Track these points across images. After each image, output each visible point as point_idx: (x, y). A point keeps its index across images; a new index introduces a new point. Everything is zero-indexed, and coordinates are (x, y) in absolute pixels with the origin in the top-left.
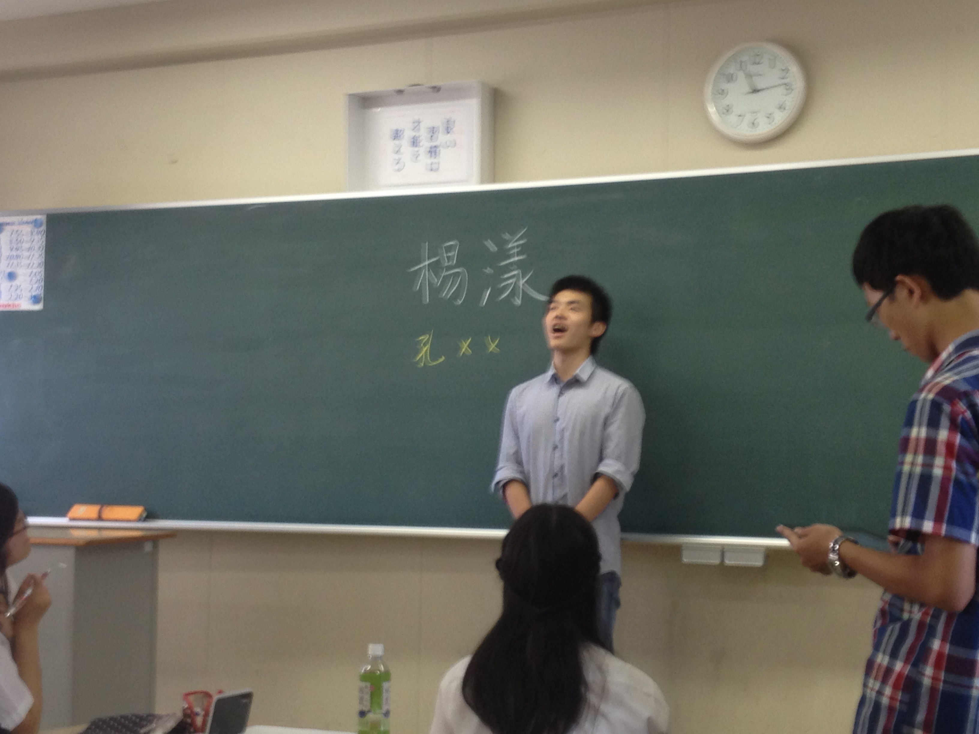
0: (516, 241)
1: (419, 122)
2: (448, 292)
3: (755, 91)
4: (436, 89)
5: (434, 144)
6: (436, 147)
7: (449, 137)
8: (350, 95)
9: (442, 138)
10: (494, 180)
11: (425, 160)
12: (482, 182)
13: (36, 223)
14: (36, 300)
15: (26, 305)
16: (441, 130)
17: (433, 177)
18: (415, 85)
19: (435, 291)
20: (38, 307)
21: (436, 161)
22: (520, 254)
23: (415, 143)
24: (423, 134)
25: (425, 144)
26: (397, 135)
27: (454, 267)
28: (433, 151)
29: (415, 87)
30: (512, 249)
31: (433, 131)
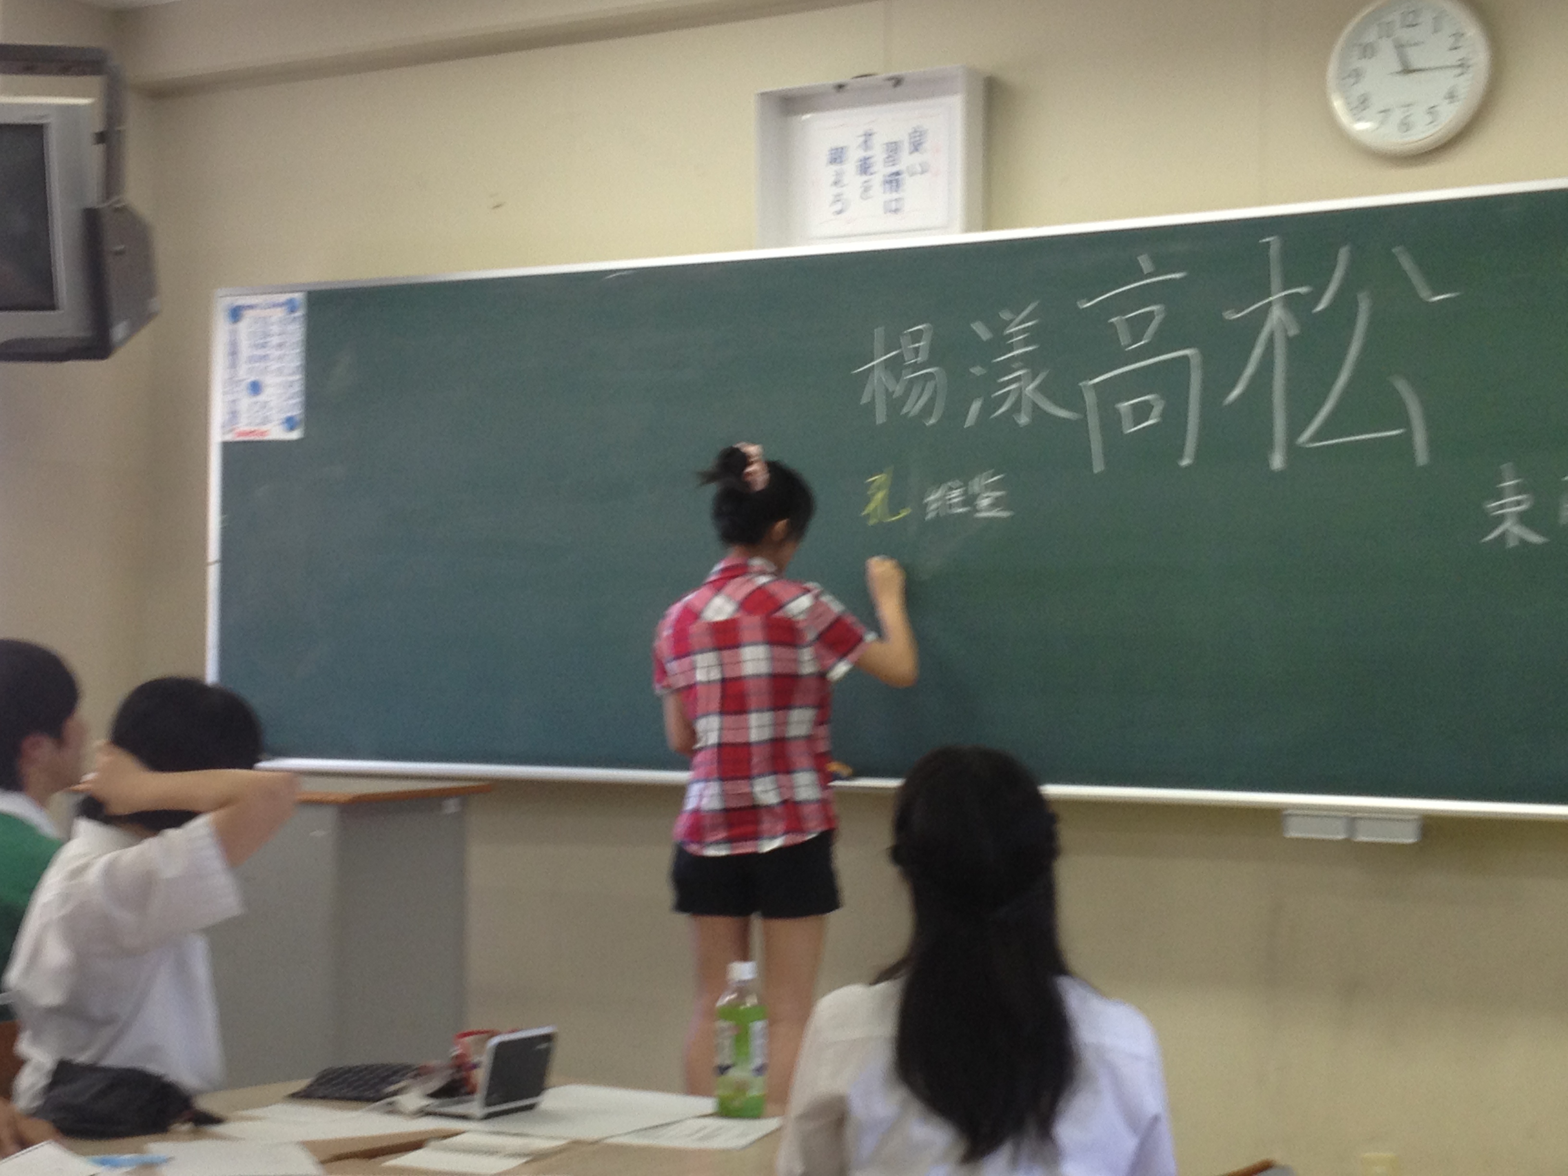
0: (1023, 322)
1: (868, 135)
2: (913, 407)
4: (897, 81)
5: (894, 169)
6: (897, 174)
7: (917, 158)
8: (760, 96)
9: (907, 160)
10: (987, 227)
11: (880, 195)
12: (969, 228)
13: (291, 307)
14: (290, 423)
15: (277, 433)
16: (906, 147)
17: (893, 222)
18: (862, 76)
19: (895, 405)
20: (295, 435)
21: (895, 195)
22: (1026, 343)
23: (865, 167)
24: (878, 154)
25: (881, 170)
26: (837, 156)
27: (923, 366)
28: (894, 181)
29: (863, 79)
30: (1011, 336)
31: (893, 149)
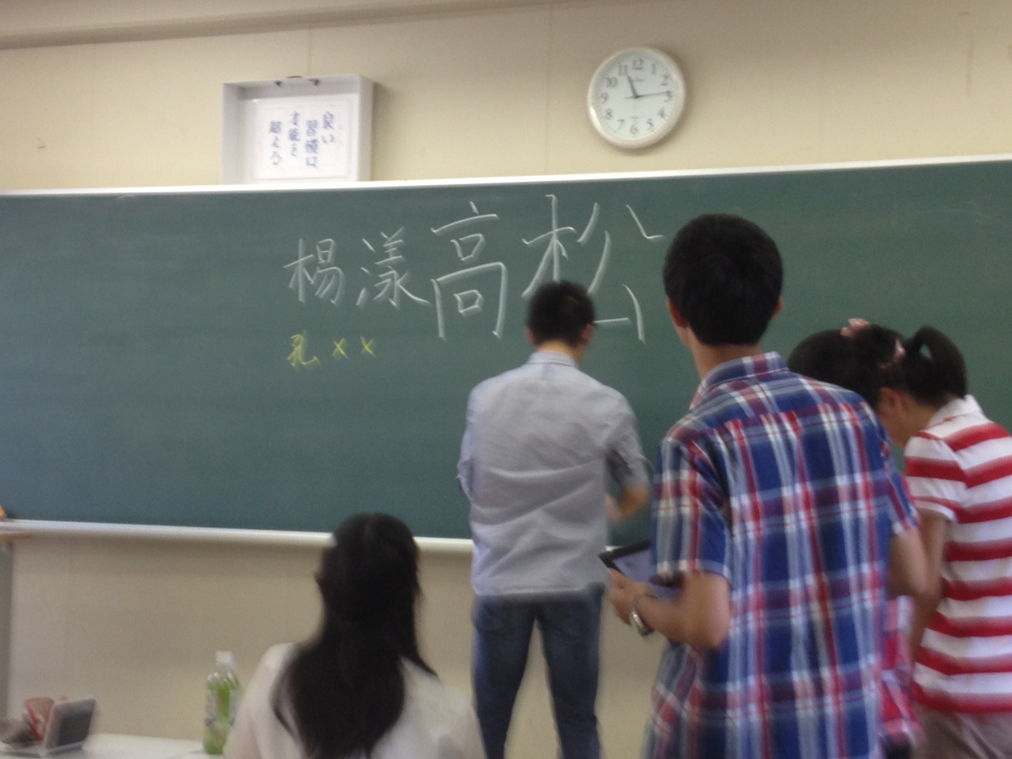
0: (393, 240)
1: (296, 115)
2: (322, 292)
3: (637, 97)
4: (317, 82)
5: (313, 138)
6: (314, 141)
7: (328, 132)
8: (228, 86)
9: (321, 132)
10: (373, 179)
11: (303, 153)
12: (361, 178)
16: (321, 123)
17: (311, 172)
18: (295, 77)
19: (310, 289)
21: (313, 155)
22: (396, 254)
23: (293, 136)
24: (302, 128)
25: (304, 138)
26: (275, 128)
27: (329, 265)
28: (312, 146)
29: (294, 79)
30: (388, 248)
31: (312, 126)
